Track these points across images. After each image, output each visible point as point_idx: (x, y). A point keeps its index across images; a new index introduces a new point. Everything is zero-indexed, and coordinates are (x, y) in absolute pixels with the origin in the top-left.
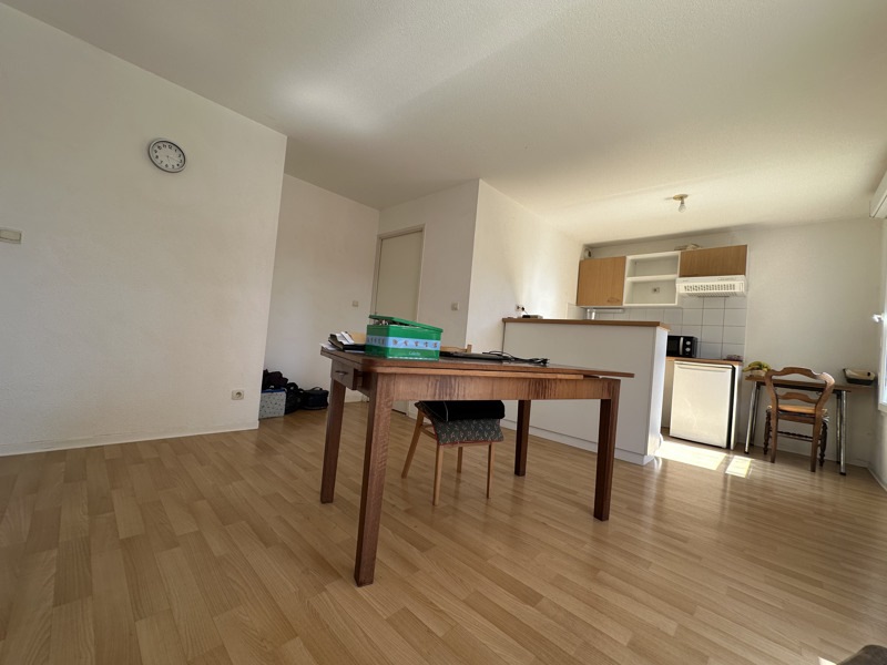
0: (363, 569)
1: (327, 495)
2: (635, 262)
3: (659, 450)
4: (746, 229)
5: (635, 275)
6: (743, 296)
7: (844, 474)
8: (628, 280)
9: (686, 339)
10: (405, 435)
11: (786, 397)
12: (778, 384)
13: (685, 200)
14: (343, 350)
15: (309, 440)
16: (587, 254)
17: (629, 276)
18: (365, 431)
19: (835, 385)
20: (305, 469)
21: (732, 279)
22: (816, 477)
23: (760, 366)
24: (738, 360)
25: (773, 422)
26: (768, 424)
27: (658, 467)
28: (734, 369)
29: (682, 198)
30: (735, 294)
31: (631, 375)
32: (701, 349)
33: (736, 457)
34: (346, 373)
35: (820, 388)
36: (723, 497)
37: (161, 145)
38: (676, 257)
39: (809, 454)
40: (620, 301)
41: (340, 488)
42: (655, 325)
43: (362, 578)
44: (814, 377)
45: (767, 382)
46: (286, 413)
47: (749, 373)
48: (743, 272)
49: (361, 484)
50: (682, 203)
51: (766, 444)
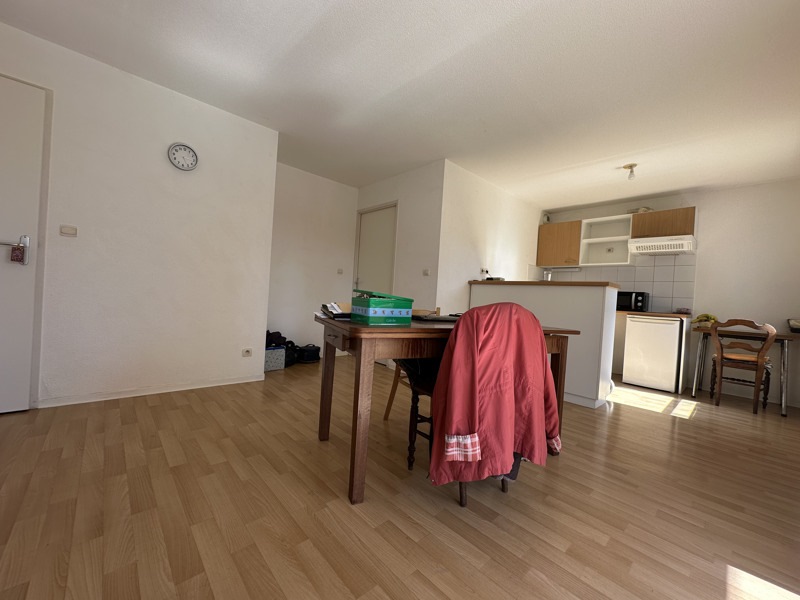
0: (355, 492)
1: (324, 434)
2: (590, 225)
3: (611, 395)
4: (696, 191)
5: (590, 237)
6: (691, 254)
7: (785, 416)
8: (584, 242)
9: (638, 294)
10: (386, 384)
11: (731, 346)
12: (723, 335)
13: (635, 169)
14: (333, 319)
15: (306, 389)
16: (546, 219)
17: (585, 238)
18: (354, 381)
19: (777, 335)
20: (304, 413)
21: (681, 239)
22: (759, 418)
23: (707, 318)
24: (687, 313)
25: (718, 369)
26: (714, 370)
27: (610, 410)
28: (682, 322)
29: (631, 167)
30: (684, 253)
31: (578, 333)
32: (653, 303)
33: (683, 400)
34: (336, 337)
35: (763, 338)
36: (672, 438)
37: (178, 148)
38: (628, 220)
39: (752, 397)
40: (577, 262)
41: (333, 429)
42: (605, 285)
43: (355, 498)
44: (757, 328)
45: (713, 333)
46: (286, 367)
47: (697, 324)
48: (691, 232)
49: (351, 425)
50: (632, 172)
51: (712, 389)
